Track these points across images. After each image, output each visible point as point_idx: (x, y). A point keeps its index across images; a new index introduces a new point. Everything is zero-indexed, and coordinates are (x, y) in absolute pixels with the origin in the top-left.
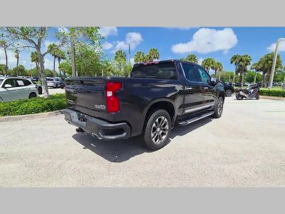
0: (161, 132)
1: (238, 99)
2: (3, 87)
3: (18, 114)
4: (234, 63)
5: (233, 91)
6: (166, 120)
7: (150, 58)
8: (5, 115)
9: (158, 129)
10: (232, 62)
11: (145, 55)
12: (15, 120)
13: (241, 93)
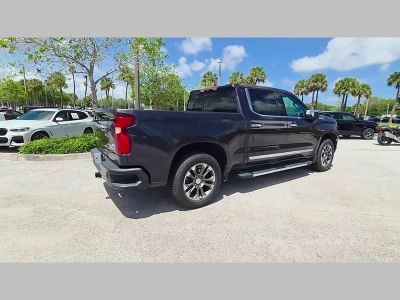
0: (202, 185)
1: (382, 144)
2: (54, 120)
3: (61, 152)
4: (394, 84)
5: (375, 130)
6: (210, 168)
7: (252, 81)
8: (47, 153)
9: (198, 181)
10: (390, 84)
11: (244, 77)
12: (56, 159)
13: (387, 134)
